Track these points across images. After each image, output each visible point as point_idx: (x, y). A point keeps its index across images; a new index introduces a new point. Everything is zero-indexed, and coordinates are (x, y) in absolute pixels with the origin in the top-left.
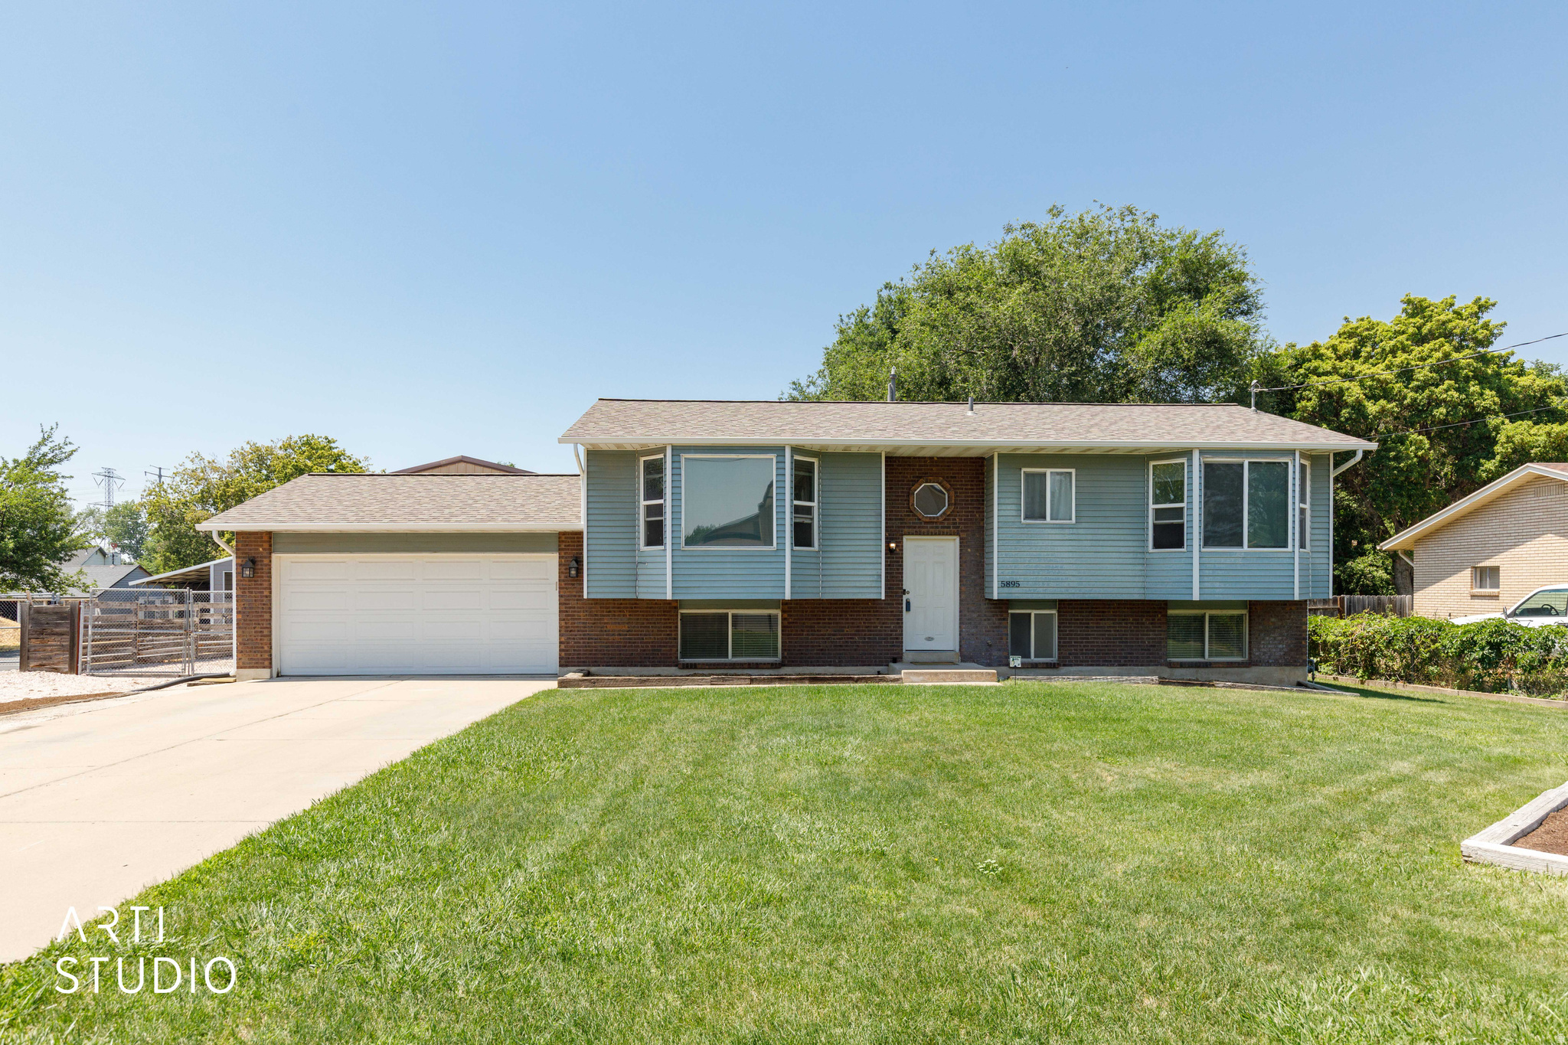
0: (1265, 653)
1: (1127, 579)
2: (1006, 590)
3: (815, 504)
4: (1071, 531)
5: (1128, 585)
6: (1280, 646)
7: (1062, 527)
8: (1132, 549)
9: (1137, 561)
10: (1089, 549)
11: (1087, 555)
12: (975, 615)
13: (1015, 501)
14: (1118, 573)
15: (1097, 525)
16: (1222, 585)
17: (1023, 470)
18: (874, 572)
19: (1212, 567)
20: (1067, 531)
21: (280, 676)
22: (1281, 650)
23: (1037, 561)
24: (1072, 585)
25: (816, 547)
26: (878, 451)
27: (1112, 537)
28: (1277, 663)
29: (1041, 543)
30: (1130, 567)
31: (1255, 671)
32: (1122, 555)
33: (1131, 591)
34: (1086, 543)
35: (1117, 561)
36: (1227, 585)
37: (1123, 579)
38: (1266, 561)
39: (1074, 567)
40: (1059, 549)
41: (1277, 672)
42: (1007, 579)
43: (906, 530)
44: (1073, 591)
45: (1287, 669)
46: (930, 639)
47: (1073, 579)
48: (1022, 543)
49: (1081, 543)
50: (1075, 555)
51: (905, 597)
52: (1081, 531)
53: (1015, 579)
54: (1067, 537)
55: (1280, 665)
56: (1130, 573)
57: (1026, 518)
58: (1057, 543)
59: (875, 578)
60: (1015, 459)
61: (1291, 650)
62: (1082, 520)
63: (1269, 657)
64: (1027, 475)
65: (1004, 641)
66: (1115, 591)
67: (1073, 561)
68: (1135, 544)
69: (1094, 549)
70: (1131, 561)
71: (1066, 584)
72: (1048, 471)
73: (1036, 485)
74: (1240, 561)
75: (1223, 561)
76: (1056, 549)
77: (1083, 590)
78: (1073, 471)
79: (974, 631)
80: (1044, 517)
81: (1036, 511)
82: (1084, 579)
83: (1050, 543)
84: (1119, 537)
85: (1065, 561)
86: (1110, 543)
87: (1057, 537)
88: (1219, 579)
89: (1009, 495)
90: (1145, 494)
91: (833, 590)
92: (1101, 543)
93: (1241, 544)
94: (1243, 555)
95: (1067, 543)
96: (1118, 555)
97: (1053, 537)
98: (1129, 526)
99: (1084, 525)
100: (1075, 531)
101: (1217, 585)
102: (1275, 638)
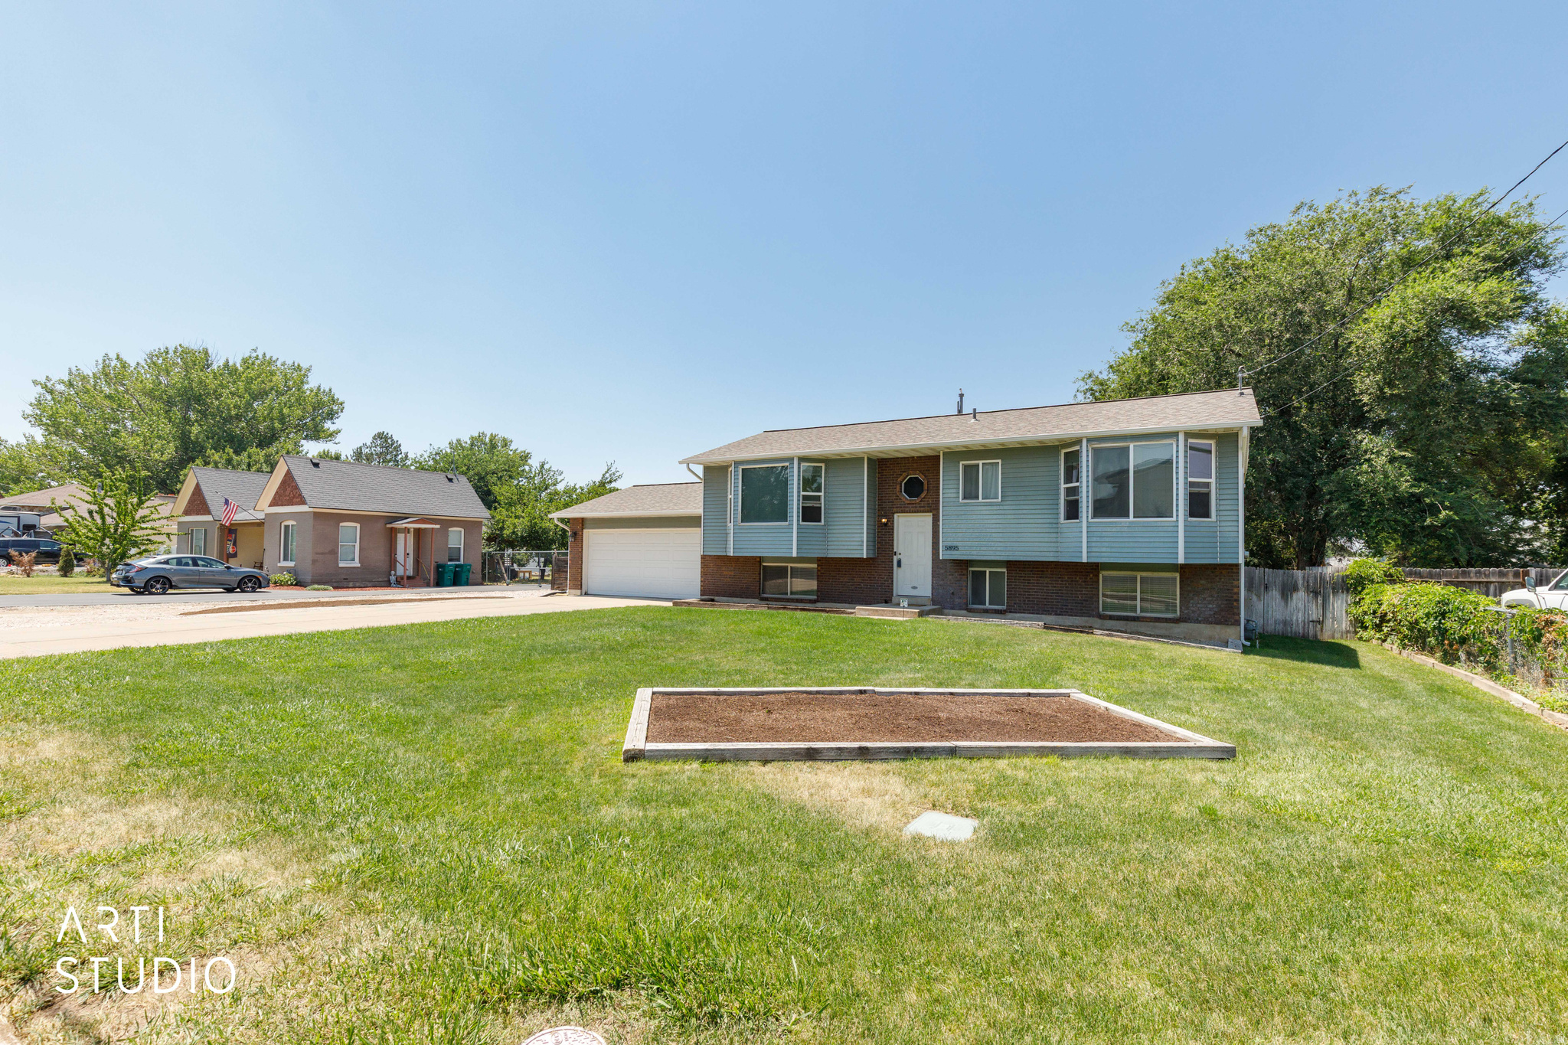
0: (1193, 612)
1: (1044, 545)
2: (949, 552)
3: (822, 494)
4: (998, 508)
5: (1045, 549)
6: (1210, 606)
7: (991, 504)
8: (1048, 521)
9: (1052, 530)
10: (1012, 521)
11: (1012, 526)
12: (942, 571)
13: (956, 486)
14: (1037, 540)
15: (1018, 502)
16: (1109, 550)
17: (961, 463)
18: (859, 539)
19: (1099, 534)
20: (995, 508)
21: (586, 594)
22: (1211, 609)
23: (971, 530)
24: (999, 549)
25: (823, 523)
26: (861, 456)
27: (1033, 512)
28: (1206, 621)
29: (974, 517)
30: (1047, 535)
31: (1184, 627)
32: (1039, 526)
33: (1048, 554)
34: (1009, 517)
35: (1035, 530)
36: (1113, 550)
37: (1040, 544)
38: (1149, 529)
39: (1001, 535)
40: (989, 521)
41: (1207, 630)
42: (950, 544)
43: (895, 509)
44: (999, 553)
45: (1218, 627)
46: (915, 588)
47: (1001, 544)
48: (960, 517)
49: (1006, 517)
50: (1001, 526)
51: (895, 559)
52: (1005, 507)
53: (955, 544)
54: (995, 512)
55: (1211, 623)
56: (1046, 540)
57: (965, 498)
58: (987, 517)
59: (860, 543)
60: (955, 455)
61: (1222, 610)
62: (1007, 498)
63: (1199, 615)
64: (965, 467)
65: (964, 591)
66: (1034, 554)
67: (1000, 530)
68: (1050, 516)
69: (1017, 521)
70: (1047, 530)
71: (994, 548)
72: (981, 463)
73: (971, 473)
74: (1126, 529)
75: (1109, 529)
76: (986, 521)
77: (1007, 553)
78: (1000, 461)
79: (941, 583)
80: (978, 498)
81: (971, 493)
82: (1009, 544)
83: (981, 517)
84: (1037, 512)
85: (993, 530)
86: (1029, 516)
87: (988, 512)
88: (1106, 544)
89: (951, 482)
90: (1058, 476)
91: (835, 551)
92: (1022, 516)
93: (1127, 516)
94: (1128, 524)
95: (995, 517)
96: (1036, 526)
97: (985, 512)
98: (1046, 502)
99: (1008, 503)
100: (1001, 507)
101: (1104, 549)
102: (1204, 599)
